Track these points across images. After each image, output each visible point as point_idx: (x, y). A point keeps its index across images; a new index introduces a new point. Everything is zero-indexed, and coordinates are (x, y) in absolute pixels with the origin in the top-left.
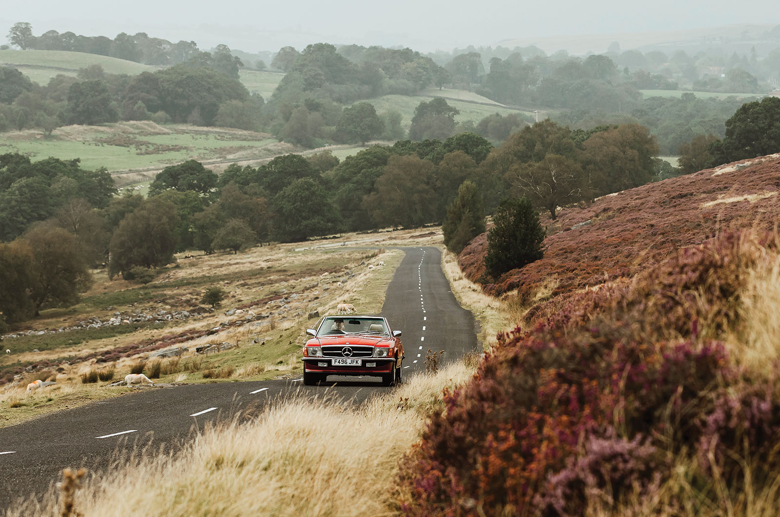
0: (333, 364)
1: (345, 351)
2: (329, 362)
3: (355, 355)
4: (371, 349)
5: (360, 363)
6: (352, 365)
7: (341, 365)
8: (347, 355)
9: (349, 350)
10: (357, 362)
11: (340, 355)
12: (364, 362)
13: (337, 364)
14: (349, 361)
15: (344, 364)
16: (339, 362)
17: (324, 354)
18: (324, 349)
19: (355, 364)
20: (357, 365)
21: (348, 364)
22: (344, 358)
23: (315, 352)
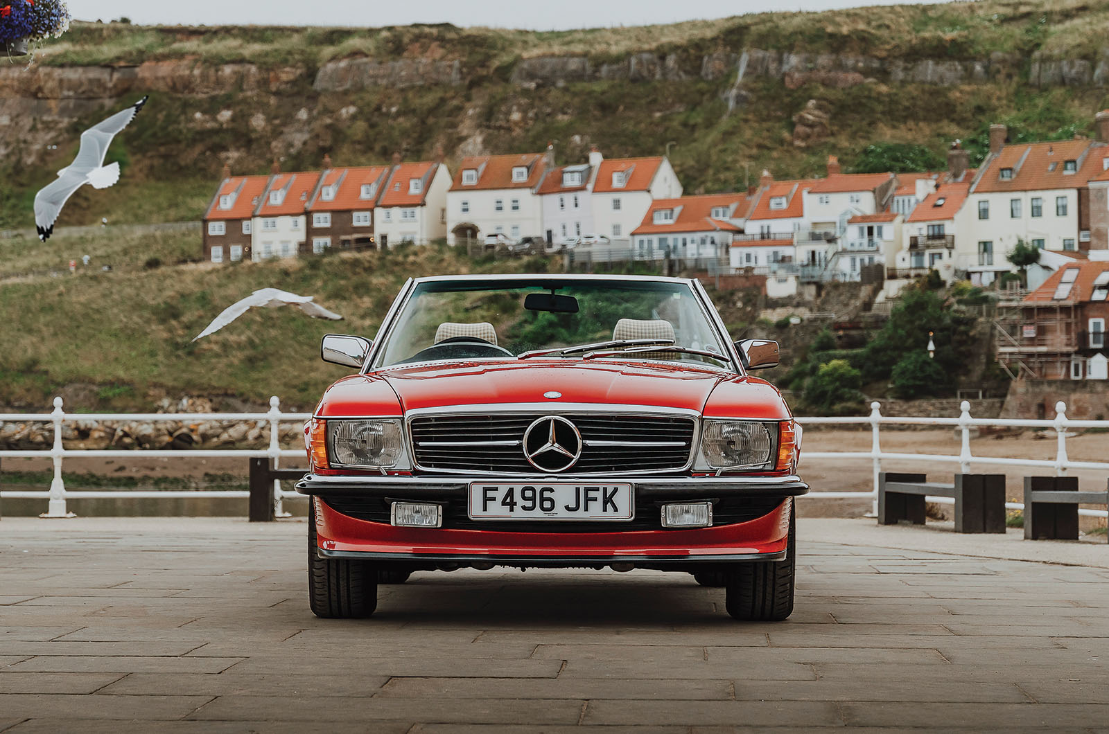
0: (476, 511)
1: (539, 437)
2: (454, 502)
3: (594, 461)
4: (682, 428)
5: (624, 509)
6: (580, 515)
7: (519, 514)
8: (551, 461)
9: (565, 436)
10: (608, 500)
11: (510, 461)
12: (647, 503)
13: (497, 511)
14: (564, 494)
15: (538, 515)
16: (509, 502)
17: (424, 456)
18: (421, 428)
19: (595, 512)
20: (610, 515)
21: (560, 514)
22: (541, 479)
23: (369, 450)
